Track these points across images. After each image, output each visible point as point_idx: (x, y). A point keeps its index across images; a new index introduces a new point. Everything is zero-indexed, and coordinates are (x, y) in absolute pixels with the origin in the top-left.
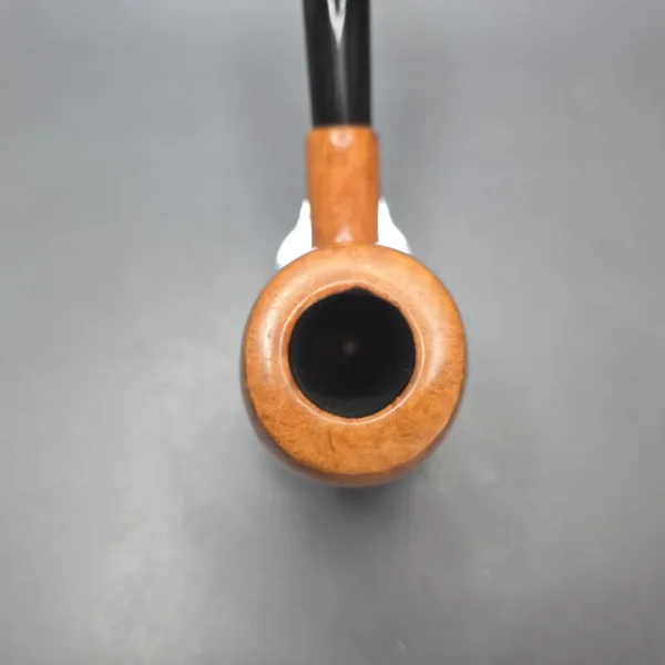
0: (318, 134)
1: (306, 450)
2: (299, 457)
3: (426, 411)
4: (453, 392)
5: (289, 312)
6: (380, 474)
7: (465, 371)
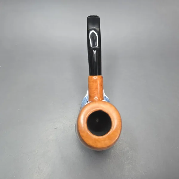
0: (91, 76)
1: (90, 143)
2: (89, 144)
3: (114, 135)
4: (119, 131)
5: (87, 115)
6: (105, 148)
7: (121, 126)
